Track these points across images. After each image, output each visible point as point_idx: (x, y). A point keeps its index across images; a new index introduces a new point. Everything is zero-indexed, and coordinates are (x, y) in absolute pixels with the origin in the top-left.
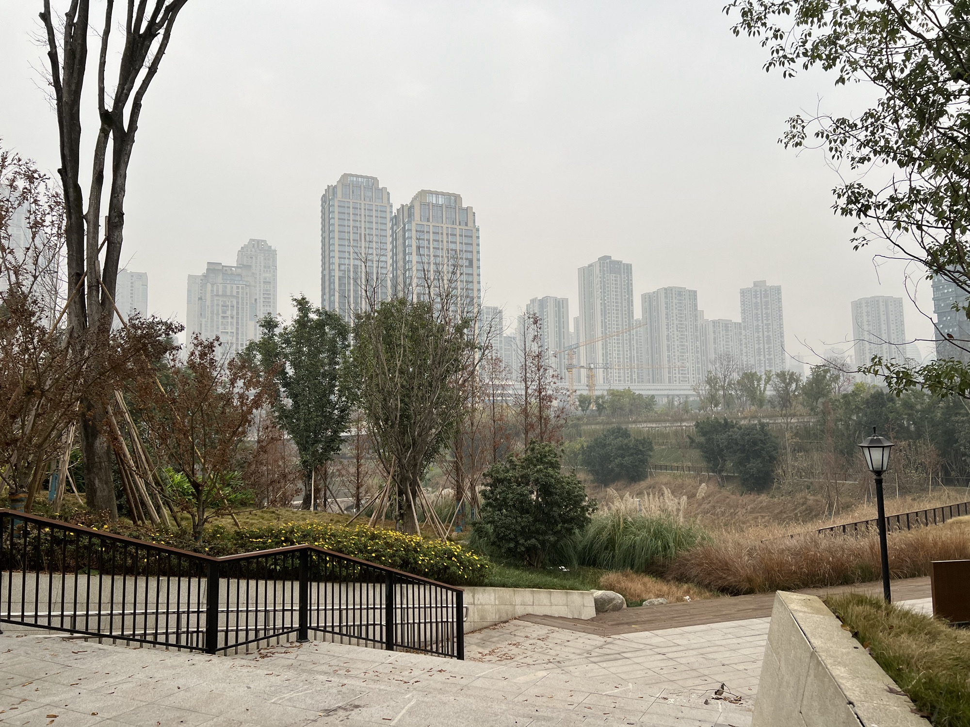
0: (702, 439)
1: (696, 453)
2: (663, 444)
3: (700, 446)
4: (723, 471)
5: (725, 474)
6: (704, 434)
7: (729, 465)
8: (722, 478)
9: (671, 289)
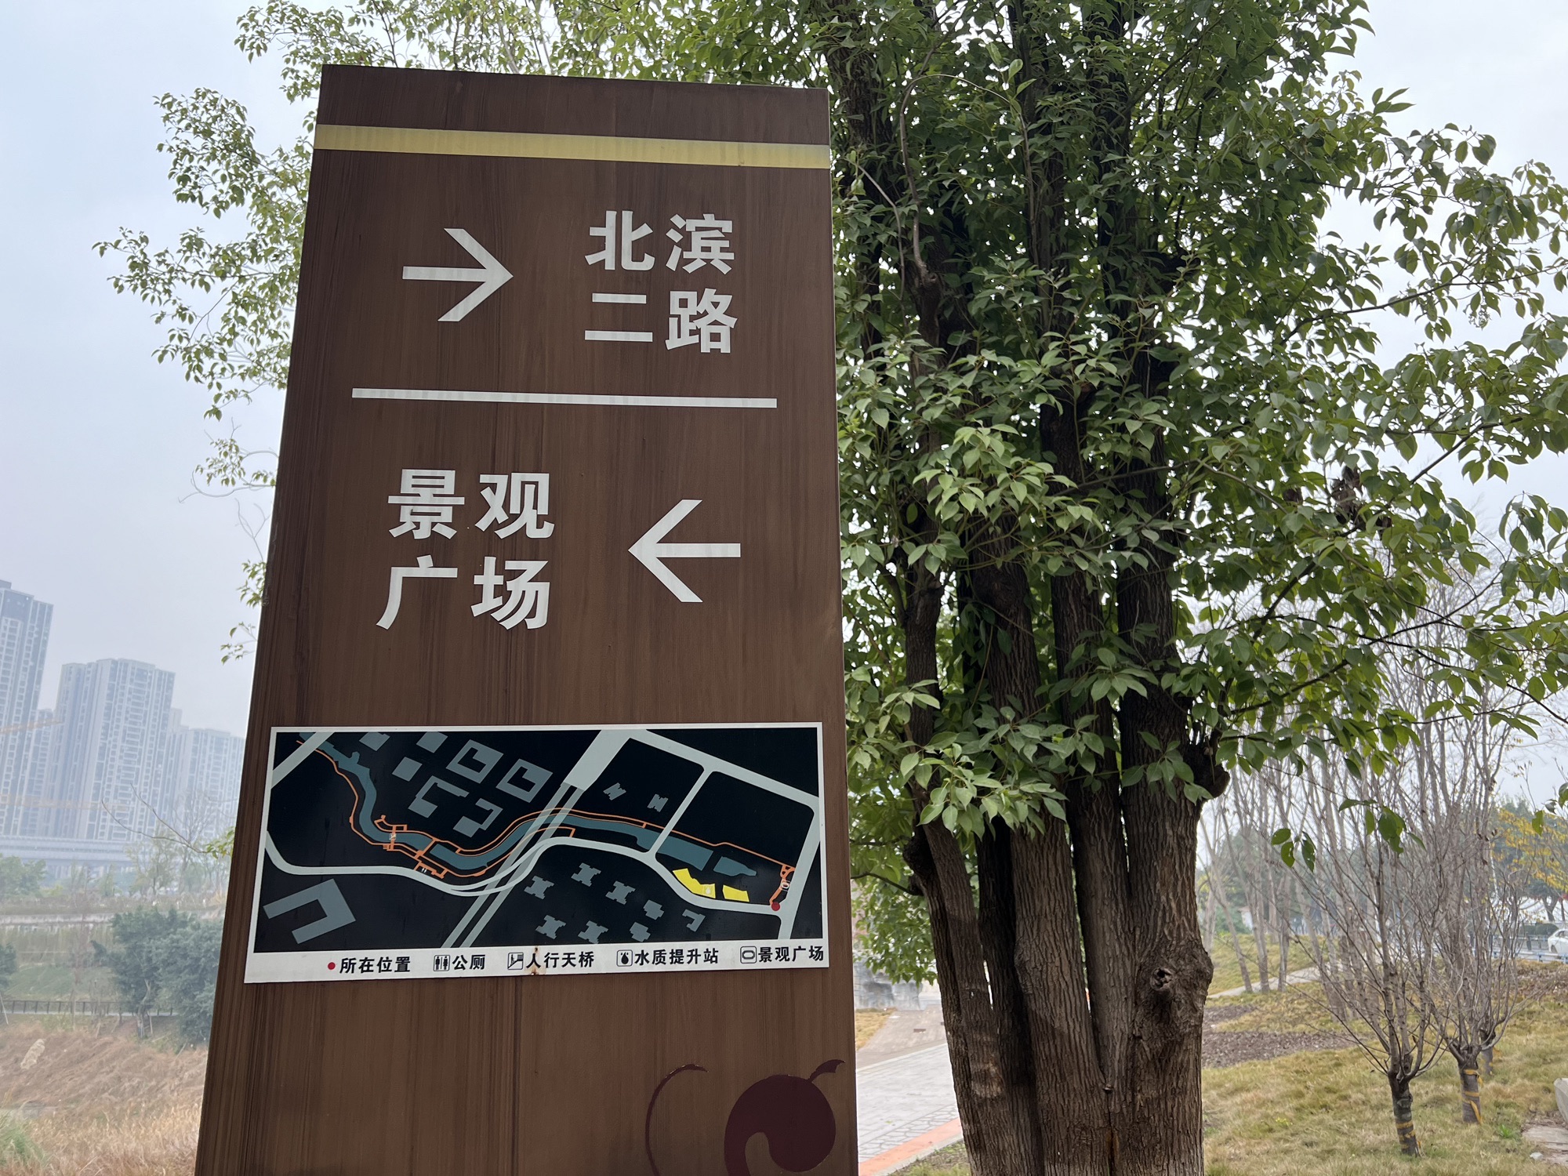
0: (121, 949)
1: (103, 976)
2: (40, 958)
3: (115, 961)
4: (149, 1007)
5: (155, 1014)
6: (125, 937)
7: (165, 995)
8: (146, 1021)
9: (125, 663)
